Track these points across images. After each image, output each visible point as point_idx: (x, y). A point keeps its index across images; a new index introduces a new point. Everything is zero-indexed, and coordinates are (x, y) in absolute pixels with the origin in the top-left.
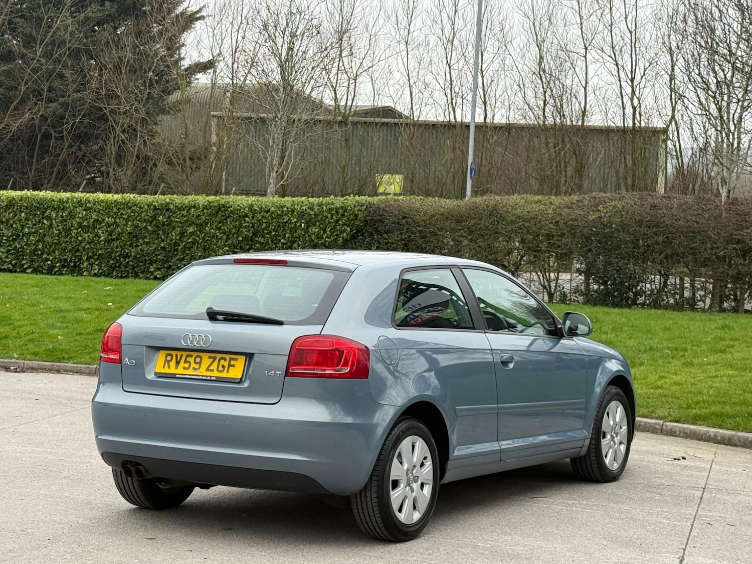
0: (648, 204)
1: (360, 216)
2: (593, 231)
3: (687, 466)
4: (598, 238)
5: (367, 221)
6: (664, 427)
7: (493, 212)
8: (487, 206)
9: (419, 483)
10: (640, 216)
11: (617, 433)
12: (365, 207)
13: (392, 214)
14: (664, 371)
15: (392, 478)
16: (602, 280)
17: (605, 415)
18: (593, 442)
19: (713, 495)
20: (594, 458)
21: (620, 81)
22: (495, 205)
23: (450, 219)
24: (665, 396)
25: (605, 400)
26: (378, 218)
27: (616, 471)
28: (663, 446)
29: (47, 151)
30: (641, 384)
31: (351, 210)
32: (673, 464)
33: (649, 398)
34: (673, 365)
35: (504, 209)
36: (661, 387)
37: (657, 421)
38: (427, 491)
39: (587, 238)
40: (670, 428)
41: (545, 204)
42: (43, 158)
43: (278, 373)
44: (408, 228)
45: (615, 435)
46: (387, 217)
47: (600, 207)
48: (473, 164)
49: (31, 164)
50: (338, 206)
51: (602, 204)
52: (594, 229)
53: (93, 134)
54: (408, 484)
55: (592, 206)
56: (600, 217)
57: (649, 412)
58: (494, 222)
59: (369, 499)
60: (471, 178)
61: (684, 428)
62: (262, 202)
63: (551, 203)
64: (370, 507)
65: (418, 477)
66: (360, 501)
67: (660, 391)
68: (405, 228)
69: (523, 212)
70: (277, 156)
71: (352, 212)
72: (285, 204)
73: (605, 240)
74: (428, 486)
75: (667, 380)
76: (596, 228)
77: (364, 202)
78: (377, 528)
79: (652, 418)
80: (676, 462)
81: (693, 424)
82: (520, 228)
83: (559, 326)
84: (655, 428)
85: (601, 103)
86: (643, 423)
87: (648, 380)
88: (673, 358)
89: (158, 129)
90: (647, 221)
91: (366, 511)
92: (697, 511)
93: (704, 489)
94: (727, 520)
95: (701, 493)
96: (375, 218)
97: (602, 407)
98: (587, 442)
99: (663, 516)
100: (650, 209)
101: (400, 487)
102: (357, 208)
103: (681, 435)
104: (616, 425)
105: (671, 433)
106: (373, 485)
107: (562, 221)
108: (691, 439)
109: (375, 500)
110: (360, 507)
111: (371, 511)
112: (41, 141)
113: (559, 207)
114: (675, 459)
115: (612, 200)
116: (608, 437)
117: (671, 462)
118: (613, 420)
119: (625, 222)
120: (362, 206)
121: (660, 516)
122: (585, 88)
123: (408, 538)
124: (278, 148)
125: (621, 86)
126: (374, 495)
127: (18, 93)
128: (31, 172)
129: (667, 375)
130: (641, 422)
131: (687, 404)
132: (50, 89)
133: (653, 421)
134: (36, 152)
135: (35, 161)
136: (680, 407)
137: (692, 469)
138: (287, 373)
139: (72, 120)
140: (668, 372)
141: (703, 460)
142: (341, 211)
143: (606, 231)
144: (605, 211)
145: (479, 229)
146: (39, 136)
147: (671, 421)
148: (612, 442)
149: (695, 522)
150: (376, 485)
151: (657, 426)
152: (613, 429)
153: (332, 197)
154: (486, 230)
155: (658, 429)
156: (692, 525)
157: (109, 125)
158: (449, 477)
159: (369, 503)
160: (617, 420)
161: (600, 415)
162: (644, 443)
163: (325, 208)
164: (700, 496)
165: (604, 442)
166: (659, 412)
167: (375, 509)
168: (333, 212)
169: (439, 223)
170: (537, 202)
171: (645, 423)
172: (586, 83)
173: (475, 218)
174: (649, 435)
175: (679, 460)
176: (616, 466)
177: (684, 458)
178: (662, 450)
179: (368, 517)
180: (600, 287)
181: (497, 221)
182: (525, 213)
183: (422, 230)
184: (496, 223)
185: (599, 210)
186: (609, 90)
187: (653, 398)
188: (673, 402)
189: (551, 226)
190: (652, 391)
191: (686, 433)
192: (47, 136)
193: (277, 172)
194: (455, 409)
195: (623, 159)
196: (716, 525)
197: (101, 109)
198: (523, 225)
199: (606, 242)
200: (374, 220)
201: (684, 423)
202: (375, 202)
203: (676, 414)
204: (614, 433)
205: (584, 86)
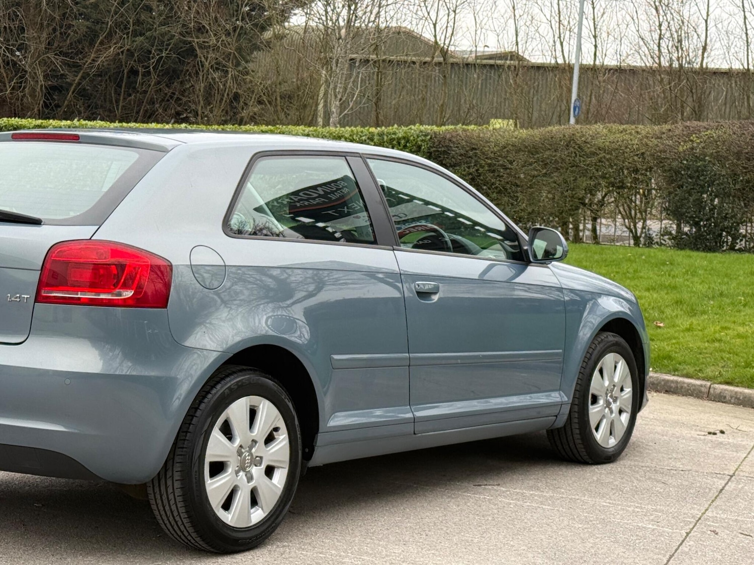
0: (748, 133)
1: (423, 147)
2: (683, 164)
3: (721, 443)
4: (689, 173)
5: (431, 153)
6: (712, 391)
7: (570, 142)
8: (564, 136)
9: (263, 466)
10: (739, 147)
11: (616, 398)
12: (429, 137)
13: (459, 145)
14: (729, 321)
15: (208, 459)
16: (693, 221)
17: (596, 373)
18: (576, 408)
19: (740, 486)
20: (578, 431)
21: (744, 11)
22: (573, 134)
23: (523, 151)
24: (722, 351)
25: (596, 352)
26: (443, 149)
27: (613, 449)
28: (702, 416)
29: (134, 88)
30: (696, 335)
31: (414, 140)
32: (705, 440)
33: (700, 354)
34: (743, 313)
35: (583, 139)
36: (720, 341)
37: (703, 383)
38: (280, 478)
39: (677, 172)
40: (718, 391)
41: (631, 134)
42: (130, 95)
43: (26, 296)
44: (476, 161)
45: (611, 400)
46: (453, 149)
47: (693, 137)
48: (577, 101)
49: (117, 101)
50: (400, 136)
51: (696, 133)
52: (685, 162)
53: (182, 71)
54: (242, 468)
55: (684, 135)
56: (692, 149)
57: (696, 370)
58: (572, 153)
59: (170, 490)
60: (575, 116)
61: (736, 393)
62: (319, 132)
63: (637, 132)
64: (172, 502)
65: (261, 458)
66: (158, 492)
67: (717, 344)
68: (473, 161)
69: (604, 142)
70: (341, 83)
71: (414, 142)
72: (343, 134)
73: (697, 174)
74: (280, 470)
75: (730, 332)
76: (687, 161)
77: (429, 131)
78: (186, 533)
79: (698, 379)
80: (711, 437)
81: (749, 387)
82: (600, 161)
83: (525, 248)
84: (700, 392)
85: (723, 36)
86: (685, 385)
87: (706, 332)
88: (745, 306)
89: (251, 66)
90: (747, 153)
91: (167, 508)
92: (707, 510)
93: (731, 476)
94: (744, 526)
95: (723, 483)
96: (440, 150)
97: (591, 363)
98: (566, 410)
99: (652, 517)
100: (751, 139)
101: (226, 472)
102: (420, 138)
103: (733, 401)
104: (614, 386)
105: (720, 398)
106: (175, 469)
107: (648, 153)
108: (744, 406)
109: (178, 492)
110: (159, 501)
111: (174, 508)
112: (129, 77)
113: (647, 137)
114: (710, 433)
115: (708, 129)
116: (601, 402)
117: (702, 437)
118: (609, 380)
119: (721, 153)
120: (426, 135)
121: (646, 518)
122: (706, 21)
123: (242, 548)
124: (343, 74)
125: (745, 18)
126: (177, 485)
127: (104, 26)
128: (118, 109)
129: (732, 326)
130: (684, 383)
131: (746, 362)
132: (138, 22)
133: (698, 382)
134: (123, 90)
135: (122, 98)
136: (736, 366)
137: (728, 446)
138: (39, 298)
139: (158, 55)
140: (734, 322)
141: (747, 435)
142: (403, 142)
143: (699, 164)
144: (698, 141)
145: (555, 162)
146: (125, 71)
147: (720, 383)
148: (607, 409)
149: (695, 529)
150: (179, 469)
151: (703, 389)
152: (608, 391)
153: (396, 126)
154: (561, 163)
155: (703, 393)
156: (688, 534)
157: (198, 62)
158: (322, 456)
159: (171, 497)
160: (616, 380)
161: (588, 371)
162: (680, 410)
163: (385, 138)
164: (721, 487)
165: (594, 411)
166: (709, 371)
167: (179, 505)
168: (395, 142)
169: (510, 155)
170: (622, 132)
171: (689, 384)
172: (708, 15)
173: (549, 149)
174: (691, 400)
175: (715, 434)
176: (612, 442)
177: (722, 432)
178: (697, 421)
179: (171, 517)
180: (692, 228)
181: (575, 153)
182: (608, 144)
183: (491, 164)
184: (574, 155)
185: (692, 141)
186: (732, 22)
187: (707, 353)
188: (729, 359)
189: (636, 158)
190: (706, 344)
191: (739, 399)
192: (134, 72)
193: (341, 100)
194: (331, 359)
195: (746, 98)
196: (723, 534)
197: (190, 43)
198: (604, 157)
199: (698, 177)
200: (438, 151)
201: (737, 386)
202: (441, 132)
203: (728, 375)
204: (611, 397)
205: (705, 18)
